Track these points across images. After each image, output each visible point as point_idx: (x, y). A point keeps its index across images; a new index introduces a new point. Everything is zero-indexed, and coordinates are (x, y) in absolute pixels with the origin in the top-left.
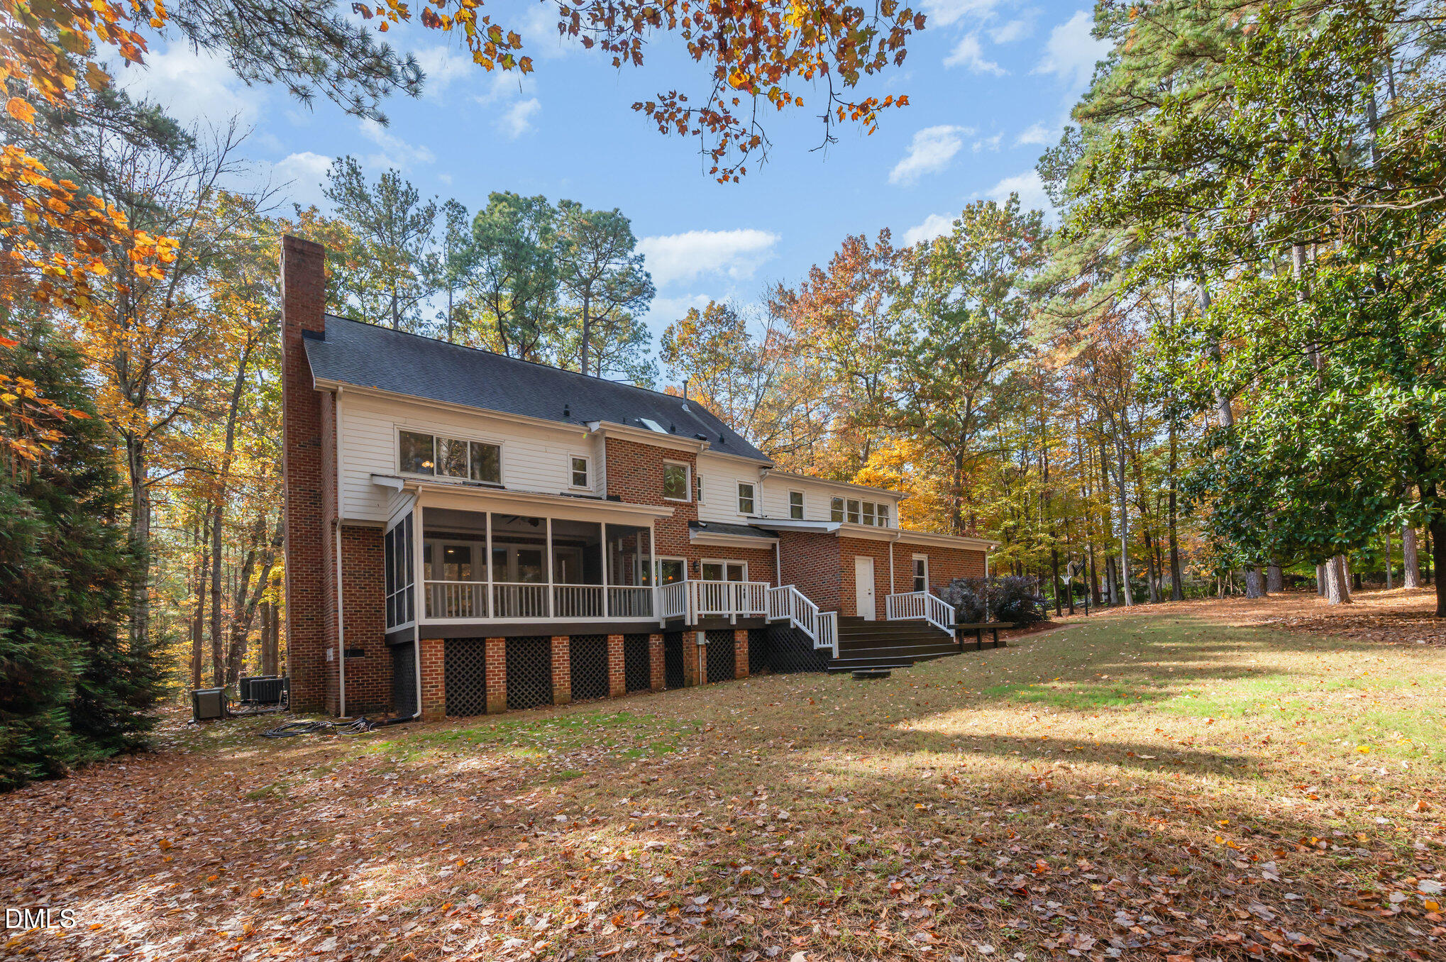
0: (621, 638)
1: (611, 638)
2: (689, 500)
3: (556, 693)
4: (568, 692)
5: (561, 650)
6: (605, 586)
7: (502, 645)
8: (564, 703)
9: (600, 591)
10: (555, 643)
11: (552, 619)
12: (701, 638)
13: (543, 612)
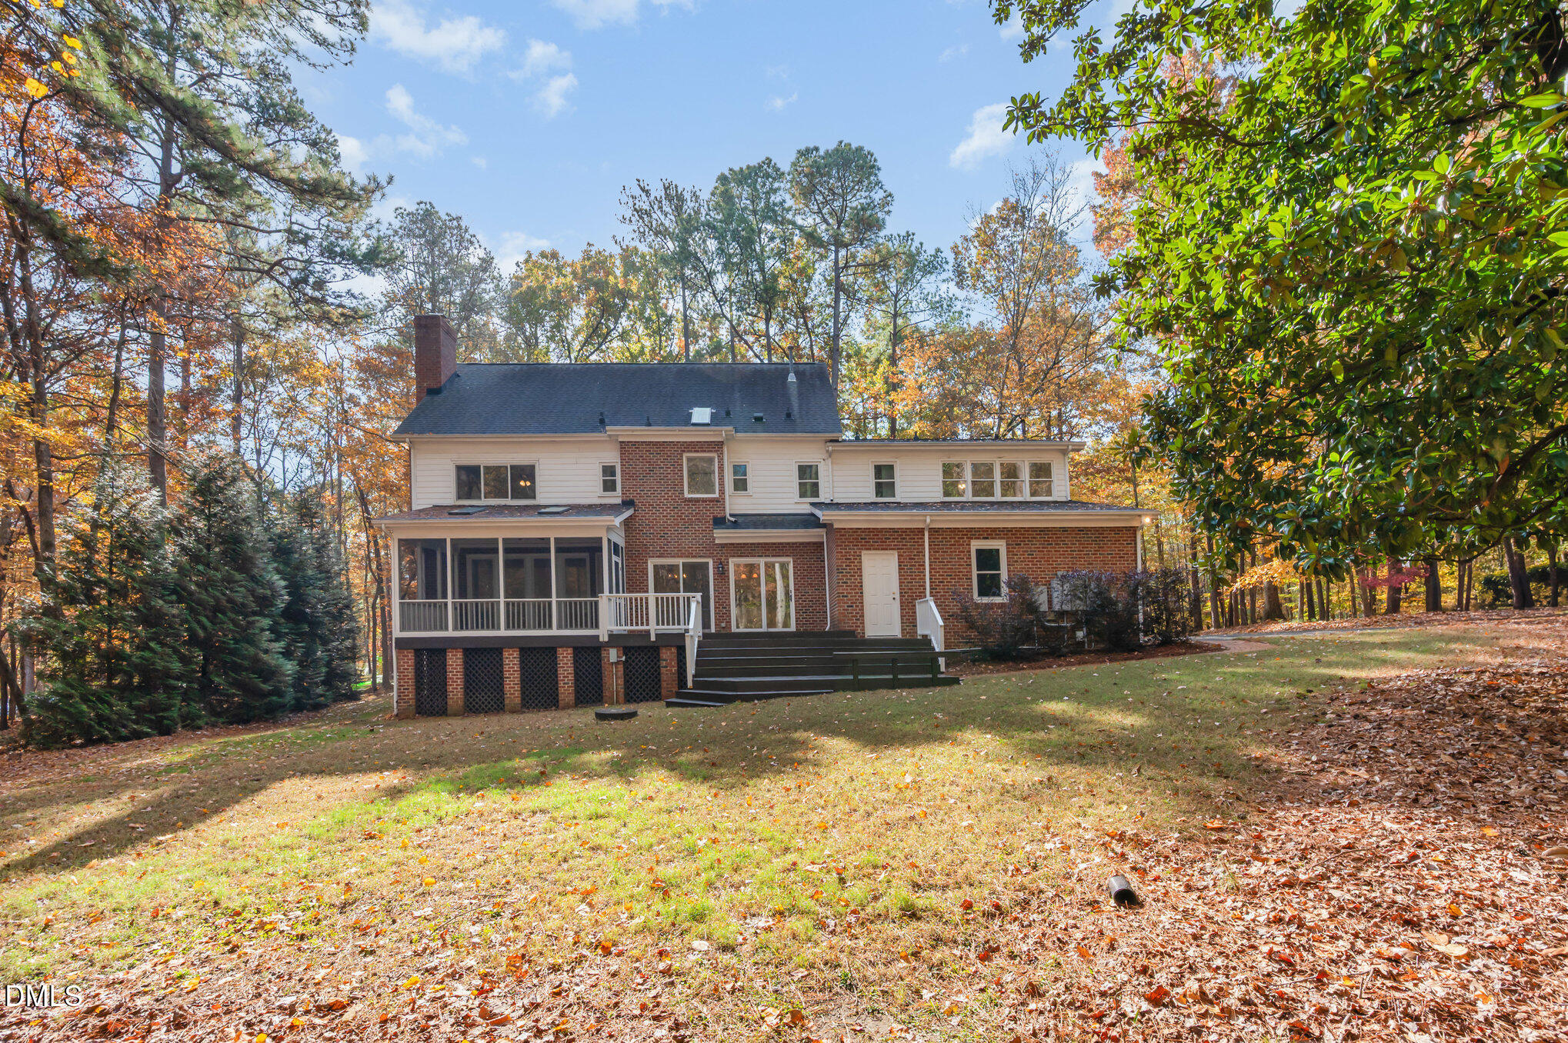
0: (570, 651)
1: (560, 650)
2: (717, 495)
3: (507, 702)
4: (518, 701)
5: (511, 661)
6: (554, 599)
7: (460, 655)
8: (513, 712)
9: (550, 603)
10: (505, 654)
11: (503, 632)
12: (613, 655)
13: (495, 626)
